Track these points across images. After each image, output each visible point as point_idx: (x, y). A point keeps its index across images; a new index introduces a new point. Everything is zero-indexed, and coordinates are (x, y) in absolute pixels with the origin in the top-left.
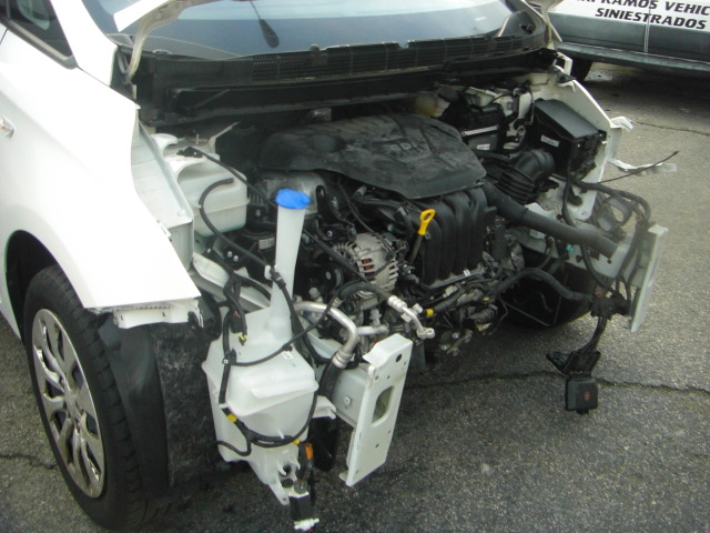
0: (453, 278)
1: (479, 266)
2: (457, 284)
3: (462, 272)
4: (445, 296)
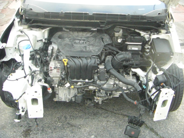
0: (81, 80)
1: (92, 80)
2: (82, 83)
3: (85, 80)
4: (77, 84)
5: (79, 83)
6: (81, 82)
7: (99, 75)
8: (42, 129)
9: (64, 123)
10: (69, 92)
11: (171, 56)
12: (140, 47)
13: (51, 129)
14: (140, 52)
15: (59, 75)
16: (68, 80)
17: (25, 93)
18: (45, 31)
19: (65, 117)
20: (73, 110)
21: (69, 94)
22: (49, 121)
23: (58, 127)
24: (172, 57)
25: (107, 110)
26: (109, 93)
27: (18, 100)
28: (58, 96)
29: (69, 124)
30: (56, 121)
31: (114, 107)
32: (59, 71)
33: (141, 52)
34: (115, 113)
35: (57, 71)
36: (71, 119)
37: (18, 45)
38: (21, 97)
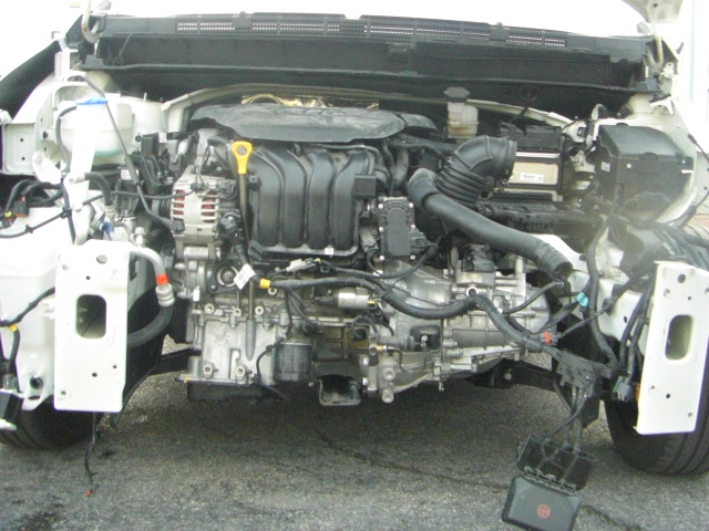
0: (305, 249)
1: (354, 250)
2: (309, 260)
3: (322, 248)
4: (288, 269)
5: (296, 265)
6: (303, 257)
7: (381, 229)
8: (109, 515)
9: (219, 504)
10: (250, 336)
11: (684, 171)
12: (554, 169)
13: (152, 517)
14: (554, 193)
15: (210, 226)
16: (250, 252)
17: (51, 292)
18: (172, 105)
19: (227, 485)
20: (264, 467)
21: (250, 349)
22: (147, 495)
23: (188, 512)
24: (688, 175)
25: (418, 472)
26: (429, 336)
27: (19, 319)
28: (200, 364)
29: (240, 505)
30: (182, 495)
31: (450, 466)
32: (213, 207)
33: (559, 193)
34: (459, 481)
35: (203, 207)
36: (254, 492)
37: (59, 122)
38: (33, 305)
